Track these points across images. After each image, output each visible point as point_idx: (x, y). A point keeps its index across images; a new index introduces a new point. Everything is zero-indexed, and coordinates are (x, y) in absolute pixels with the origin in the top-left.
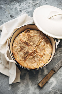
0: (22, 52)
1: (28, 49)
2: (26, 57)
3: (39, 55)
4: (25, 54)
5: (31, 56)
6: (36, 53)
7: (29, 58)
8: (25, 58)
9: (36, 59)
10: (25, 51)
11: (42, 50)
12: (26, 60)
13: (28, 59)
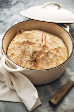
0: (26, 56)
1: (34, 48)
2: (36, 58)
3: (53, 50)
4: (33, 55)
5: (42, 55)
6: (46, 49)
7: (41, 58)
8: (35, 62)
9: (51, 56)
10: (29, 52)
11: (52, 43)
12: (37, 63)
13: (41, 60)
